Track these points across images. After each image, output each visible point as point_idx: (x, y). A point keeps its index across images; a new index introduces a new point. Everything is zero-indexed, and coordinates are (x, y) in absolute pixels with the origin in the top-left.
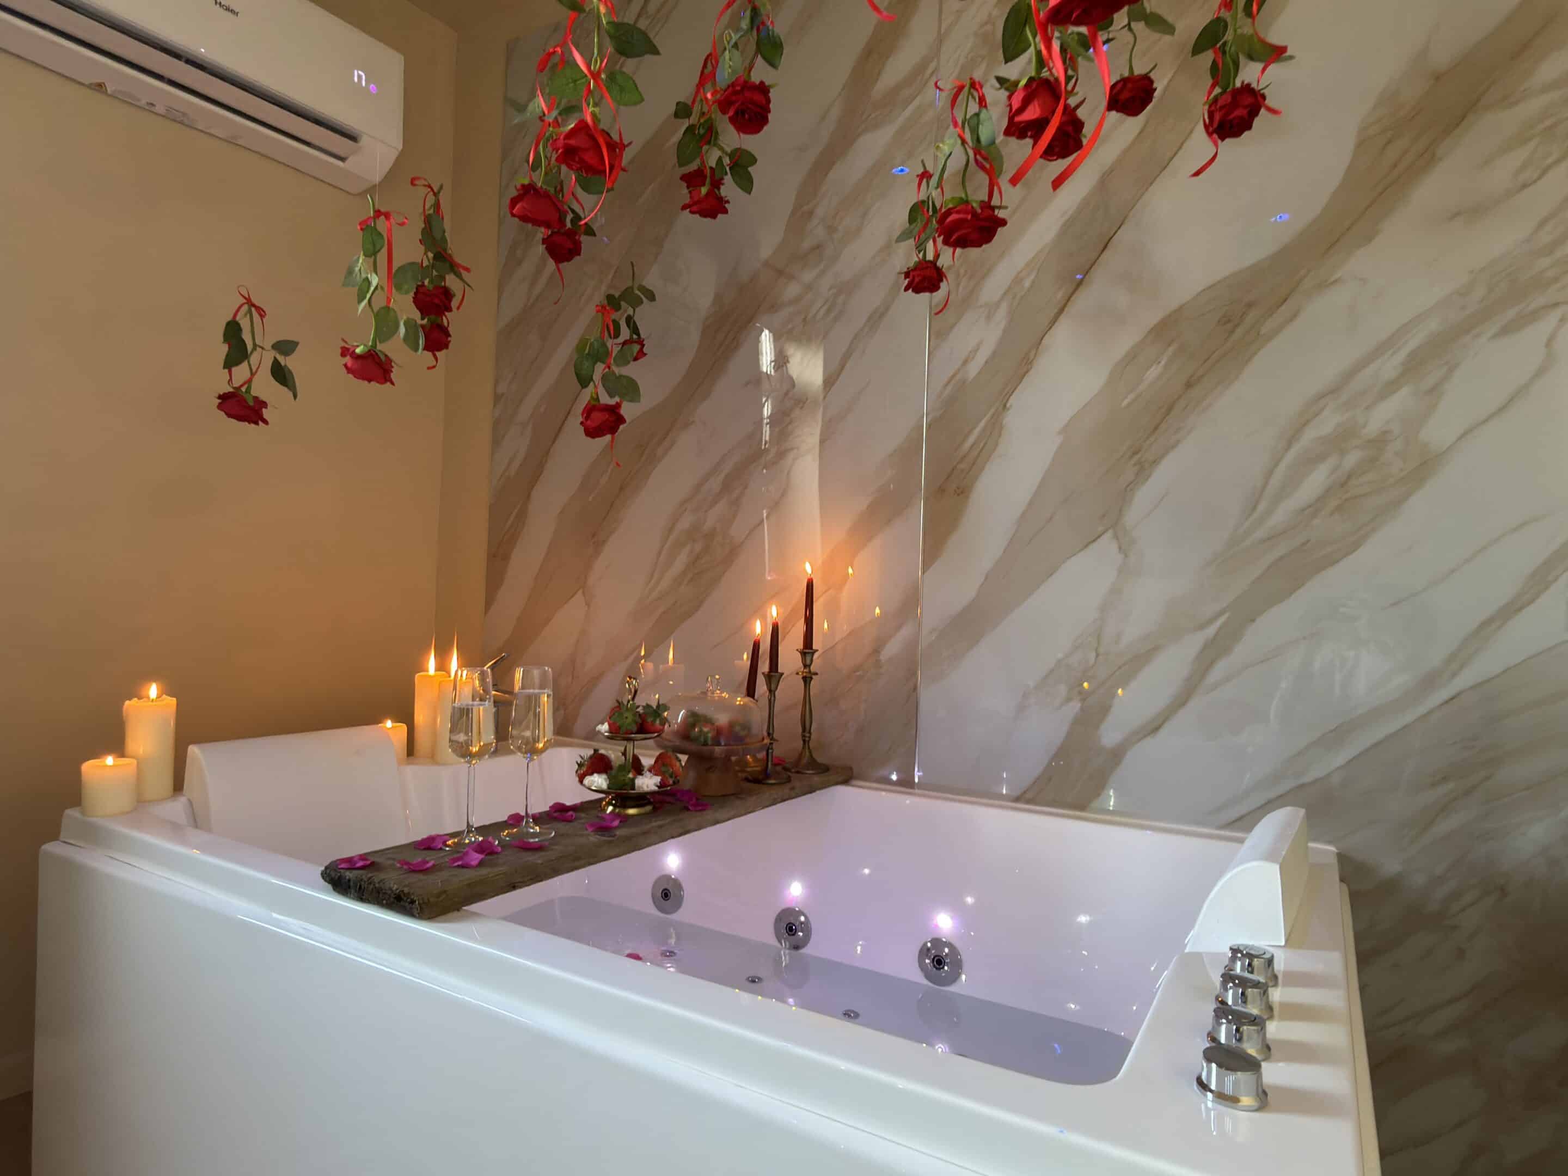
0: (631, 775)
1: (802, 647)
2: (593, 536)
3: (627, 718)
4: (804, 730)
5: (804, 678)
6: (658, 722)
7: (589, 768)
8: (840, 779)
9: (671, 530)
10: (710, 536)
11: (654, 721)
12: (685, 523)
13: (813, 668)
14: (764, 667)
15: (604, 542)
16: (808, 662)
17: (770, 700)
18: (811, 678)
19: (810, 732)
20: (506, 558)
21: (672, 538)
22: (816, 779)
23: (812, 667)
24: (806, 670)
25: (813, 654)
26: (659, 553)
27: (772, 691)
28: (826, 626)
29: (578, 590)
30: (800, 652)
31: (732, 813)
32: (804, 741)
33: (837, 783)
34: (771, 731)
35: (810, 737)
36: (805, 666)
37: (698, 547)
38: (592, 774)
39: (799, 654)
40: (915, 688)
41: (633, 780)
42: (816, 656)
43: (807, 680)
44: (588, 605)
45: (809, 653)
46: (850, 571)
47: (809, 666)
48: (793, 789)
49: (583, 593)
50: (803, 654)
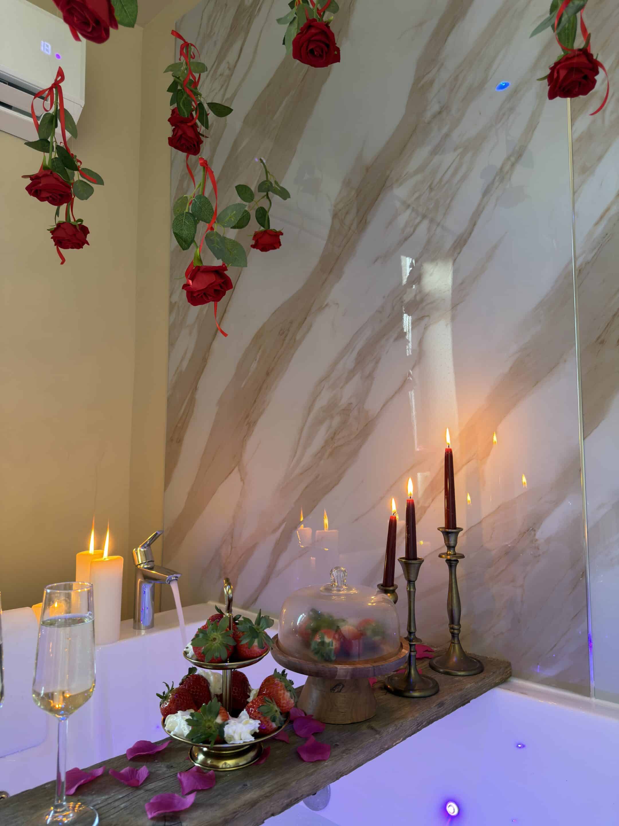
0: (219, 720)
1: (443, 525)
2: (247, 417)
3: (215, 639)
4: (452, 621)
5: (449, 561)
6: (256, 643)
7: (172, 702)
8: (497, 680)
9: (310, 409)
10: (347, 411)
11: (252, 642)
12: (322, 401)
13: (458, 549)
14: (401, 552)
15: (255, 422)
16: (452, 543)
17: (409, 593)
18: (457, 561)
19: (459, 624)
20: (180, 441)
21: (312, 416)
22: (470, 685)
23: (456, 548)
24: (451, 552)
25: (457, 533)
26: (302, 430)
27: (411, 582)
28: (469, 498)
29: (235, 467)
30: (443, 532)
31: (362, 757)
32: (453, 634)
33: (496, 685)
34: (412, 630)
35: (459, 630)
36: (449, 547)
37: (337, 421)
38: (174, 712)
39: (442, 534)
40: (584, 574)
41: (221, 727)
42: (460, 534)
43: (452, 564)
44: (242, 480)
45: (452, 532)
46: (495, 439)
47: (454, 547)
48: (441, 704)
49: (239, 470)
50: (446, 534)
